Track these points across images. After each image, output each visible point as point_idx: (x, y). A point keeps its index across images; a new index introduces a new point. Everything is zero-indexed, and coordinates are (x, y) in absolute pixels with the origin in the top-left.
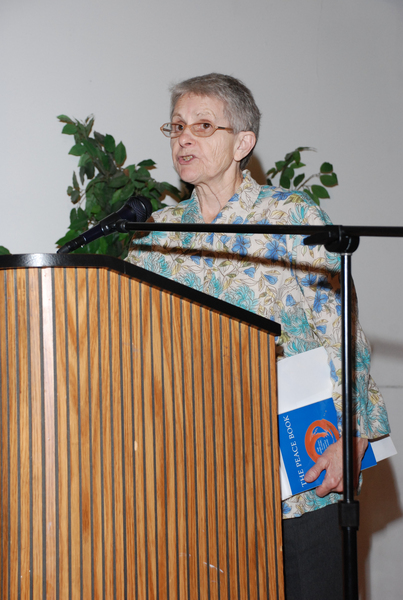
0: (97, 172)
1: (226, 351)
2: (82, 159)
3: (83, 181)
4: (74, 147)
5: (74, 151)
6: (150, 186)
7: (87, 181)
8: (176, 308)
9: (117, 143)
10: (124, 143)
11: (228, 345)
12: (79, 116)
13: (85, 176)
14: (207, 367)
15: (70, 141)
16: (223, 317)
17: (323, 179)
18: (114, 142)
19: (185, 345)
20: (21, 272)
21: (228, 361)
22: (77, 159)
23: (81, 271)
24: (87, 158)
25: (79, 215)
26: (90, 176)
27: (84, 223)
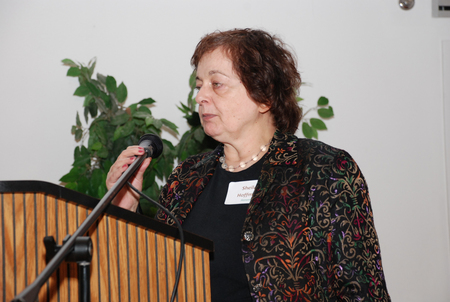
0: (99, 113)
1: (161, 267)
2: (87, 99)
3: (87, 119)
4: (78, 89)
5: (79, 92)
6: (148, 123)
7: (91, 120)
8: (112, 228)
9: (118, 84)
10: (125, 84)
11: (164, 261)
12: (82, 60)
13: (89, 115)
14: (143, 282)
15: (75, 83)
16: (158, 236)
17: (321, 112)
18: (115, 82)
19: (121, 263)
21: (164, 276)
22: (82, 100)
23: (18, 197)
24: (91, 98)
25: (82, 153)
26: (94, 115)
27: (87, 159)
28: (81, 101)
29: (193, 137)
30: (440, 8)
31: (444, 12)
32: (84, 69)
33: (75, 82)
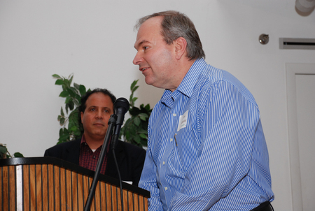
0: (75, 108)
1: (120, 207)
2: (67, 99)
3: (67, 111)
4: (62, 92)
5: (62, 95)
7: (70, 112)
9: (87, 90)
12: (64, 75)
13: (69, 109)
18: (85, 89)
20: (5, 168)
23: (38, 166)
24: (70, 98)
25: (64, 133)
26: (71, 108)
27: (67, 137)
28: (64, 100)
29: (133, 123)
30: (285, 43)
31: (286, 46)
32: (66, 80)
33: (60, 89)
